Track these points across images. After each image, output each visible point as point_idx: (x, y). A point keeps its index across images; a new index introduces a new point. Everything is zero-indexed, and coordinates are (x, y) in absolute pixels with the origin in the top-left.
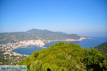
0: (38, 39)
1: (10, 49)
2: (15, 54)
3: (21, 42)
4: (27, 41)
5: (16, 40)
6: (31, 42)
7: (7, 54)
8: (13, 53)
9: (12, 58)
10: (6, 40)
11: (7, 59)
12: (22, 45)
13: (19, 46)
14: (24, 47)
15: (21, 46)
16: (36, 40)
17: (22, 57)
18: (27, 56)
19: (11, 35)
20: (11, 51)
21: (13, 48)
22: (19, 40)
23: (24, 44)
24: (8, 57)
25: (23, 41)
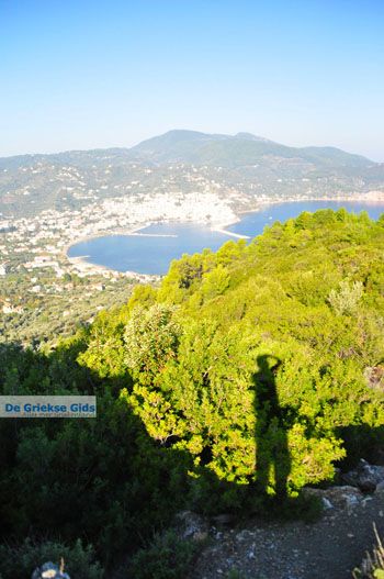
0: (199, 190)
1: (54, 243)
2: (82, 267)
3: (110, 206)
4: (140, 201)
5: (85, 193)
6: (161, 208)
7: (42, 270)
8: (71, 260)
9: (69, 286)
10: (35, 194)
11: (42, 290)
12: (113, 222)
13: (98, 225)
14: (129, 233)
15: (112, 228)
16: (188, 196)
17: (116, 284)
18: (142, 280)
19: (57, 169)
20: (59, 251)
21: (71, 237)
22: (96, 194)
23: (124, 215)
24: (46, 283)
25: (118, 201)
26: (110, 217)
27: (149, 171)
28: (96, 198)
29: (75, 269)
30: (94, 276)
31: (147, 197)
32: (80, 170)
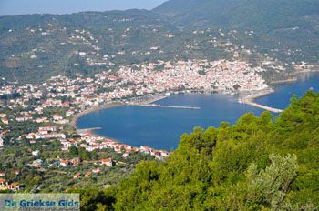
0: (228, 57)
1: (62, 112)
2: (91, 141)
3: (126, 73)
4: (159, 68)
5: (100, 59)
6: (185, 75)
7: (46, 141)
8: (80, 132)
9: (75, 160)
10: (43, 58)
11: (44, 164)
12: (129, 91)
13: (112, 95)
14: (146, 103)
15: (128, 97)
16: (215, 64)
17: (128, 160)
18: (157, 156)
19: (69, 33)
20: (68, 121)
21: (82, 106)
22: (112, 60)
23: (142, 83)
24: (49, 157)
25: (135, 68)
26: (125, 86)
27: (170, 36)
28: (111, 64)
29: (84, 142)
30: (104, 150)
31: (168, 64)
32: (94, 33)
